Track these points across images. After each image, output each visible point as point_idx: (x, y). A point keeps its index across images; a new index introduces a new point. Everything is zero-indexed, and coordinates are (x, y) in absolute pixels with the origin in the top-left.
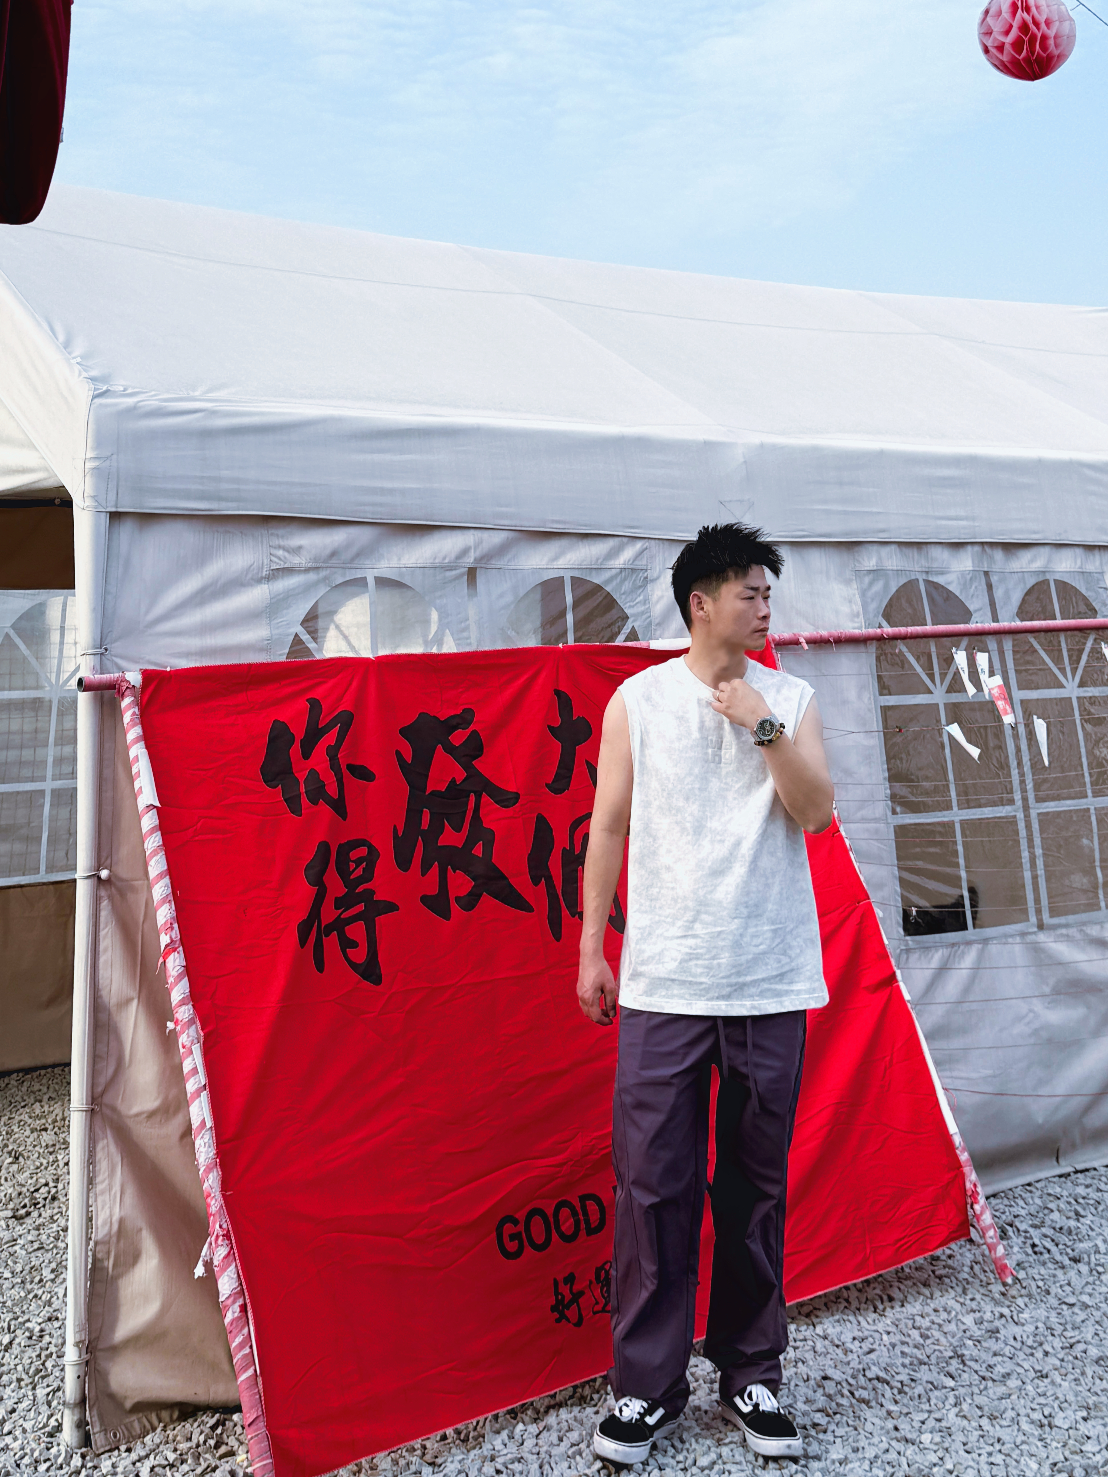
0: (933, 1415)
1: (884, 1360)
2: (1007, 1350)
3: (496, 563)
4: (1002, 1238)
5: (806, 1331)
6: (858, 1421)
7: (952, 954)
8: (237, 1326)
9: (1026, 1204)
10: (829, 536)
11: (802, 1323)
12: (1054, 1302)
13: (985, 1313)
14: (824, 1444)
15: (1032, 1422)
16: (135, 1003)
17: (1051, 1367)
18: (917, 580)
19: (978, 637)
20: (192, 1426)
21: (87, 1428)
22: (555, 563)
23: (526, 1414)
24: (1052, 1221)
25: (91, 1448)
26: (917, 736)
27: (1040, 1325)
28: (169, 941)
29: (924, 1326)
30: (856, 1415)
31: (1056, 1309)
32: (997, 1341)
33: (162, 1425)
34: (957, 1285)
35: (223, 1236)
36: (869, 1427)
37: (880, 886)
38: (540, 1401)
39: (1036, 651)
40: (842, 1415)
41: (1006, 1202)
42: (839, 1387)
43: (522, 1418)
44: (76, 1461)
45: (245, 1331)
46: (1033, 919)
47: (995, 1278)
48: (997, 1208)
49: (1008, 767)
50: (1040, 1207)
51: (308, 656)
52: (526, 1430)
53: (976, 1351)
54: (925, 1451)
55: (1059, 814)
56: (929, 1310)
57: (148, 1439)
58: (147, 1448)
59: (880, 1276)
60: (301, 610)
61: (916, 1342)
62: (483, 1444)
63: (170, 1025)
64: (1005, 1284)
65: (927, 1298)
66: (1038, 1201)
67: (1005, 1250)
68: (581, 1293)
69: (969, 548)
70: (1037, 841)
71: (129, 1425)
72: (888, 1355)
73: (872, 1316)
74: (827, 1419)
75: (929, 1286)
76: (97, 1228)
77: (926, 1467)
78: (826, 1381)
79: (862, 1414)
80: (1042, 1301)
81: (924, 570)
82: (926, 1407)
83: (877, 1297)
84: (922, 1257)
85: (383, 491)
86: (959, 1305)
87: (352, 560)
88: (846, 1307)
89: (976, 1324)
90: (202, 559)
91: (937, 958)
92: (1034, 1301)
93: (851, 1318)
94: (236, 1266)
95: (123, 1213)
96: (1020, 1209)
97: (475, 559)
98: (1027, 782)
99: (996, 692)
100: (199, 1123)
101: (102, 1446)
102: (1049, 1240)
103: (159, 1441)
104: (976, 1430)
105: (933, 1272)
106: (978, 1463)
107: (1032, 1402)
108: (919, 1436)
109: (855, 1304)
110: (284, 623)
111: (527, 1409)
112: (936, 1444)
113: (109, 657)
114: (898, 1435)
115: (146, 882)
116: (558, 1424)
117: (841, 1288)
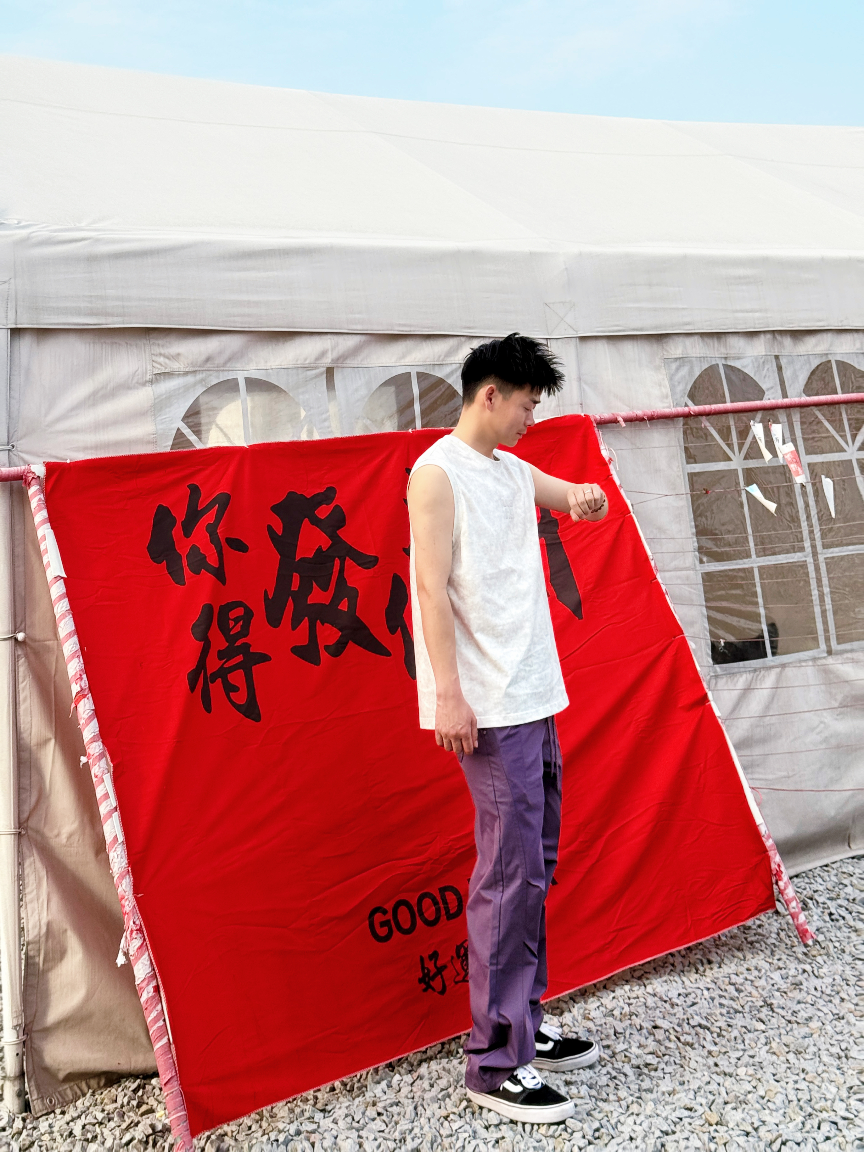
0: (747, 1053)
1: (704, 1012)
2: (809, 999)
3: (350, 362)
4: (803, 909)
5: (638, 990)
6: (684, 1060)
7: (755, 677)
8: (151, 1004)
9: (824, 881)
10: (641, 330)
11: (635, 984)
12: (849, 959)
13: (790, 969)
14: (655, 1079)
15: (832, 1055)
16: (53, 742)
17: (846, 1010)
18: (718, 364)
19: (771, 412)
20: (117, 1090)
21: (27, 1097)
22: (403, 361)
23: (402, 1067)
24: (846, 893)
25: (30, 1112)
26: (719, 497)
27: (837, 977)
28: (79, 689)
29: (738, 982)
30: (682, 1055)
31: (850, 964)
32: (800, 991)
33: (91, 1091)
34: (766, 948)
35: (137, 930)
36: (693, 1064)
37: (692, 624)
38: (413, 1056)
39: (820, 422)
40: (670, 1055)
41: (807, 880)
42: (667, 1033)
43: (398, 1071)
44: (18, 1124)
45: (159, 1007)
46: (823, 646)
47: (799, 942)
48: (799, 885)
49: (799, 520)
50: (836, 883)
51: (189, 447)
52: (402, 1080)
53: (783, 1000)
54: (741, 1082)
55: (842, 558)
56: (742, 969)
57: (79, 1103)
58: (79, 1110)
59: (701, 944)
60: (183, 407)
61: (732, 995)
62: (366, 1093)
63: (83, 759)
64: (806, 946)
65: (741, 960)
66: (834, 879)
67: (806, 918)
68: (444, 967)
69: (762, 336)
70: (825, 581)
71: (63, 1092)
72: (708, 1006)
73: (694, 976)
74: (658, 1060)
75: (742, 950)
76: (28, 931)
77: (742, 1094)
78: (657, 1030)
79: (686, 1054)
80: (838, 958)
81: (723, 356)
82: (741, 1046)
83: (698, 961)
84: (735, 926)
85: (249, 304)
86: (768, 964)
87: (225, 363)
88: (672, 970)
89: (782, 978)
90: (92, 368)
91: (742, 681)
92: (832, 958)
93: (677, 978)
94: (149, 954)
95: (50, 917)
96: (819, 885)
97: (332, 360)
98: (815, 532)
99: (789, 457)
100: (112, 839)
101: (41, 1111)
102: (844, 909)
103: (89, 1104)
104: (784, 1063)
105: (746, 939)
106: (786, 1089)
107: (831, 1039)
108: (735, 1070)
109: (679, 967)
110: (168, 419)
111: (403, 1063)
112: (750, 1076)
113: (15, 453)
114: (717, 1069)
115: (56, 641)
116: (430, 1073)
117: (667, 955)
